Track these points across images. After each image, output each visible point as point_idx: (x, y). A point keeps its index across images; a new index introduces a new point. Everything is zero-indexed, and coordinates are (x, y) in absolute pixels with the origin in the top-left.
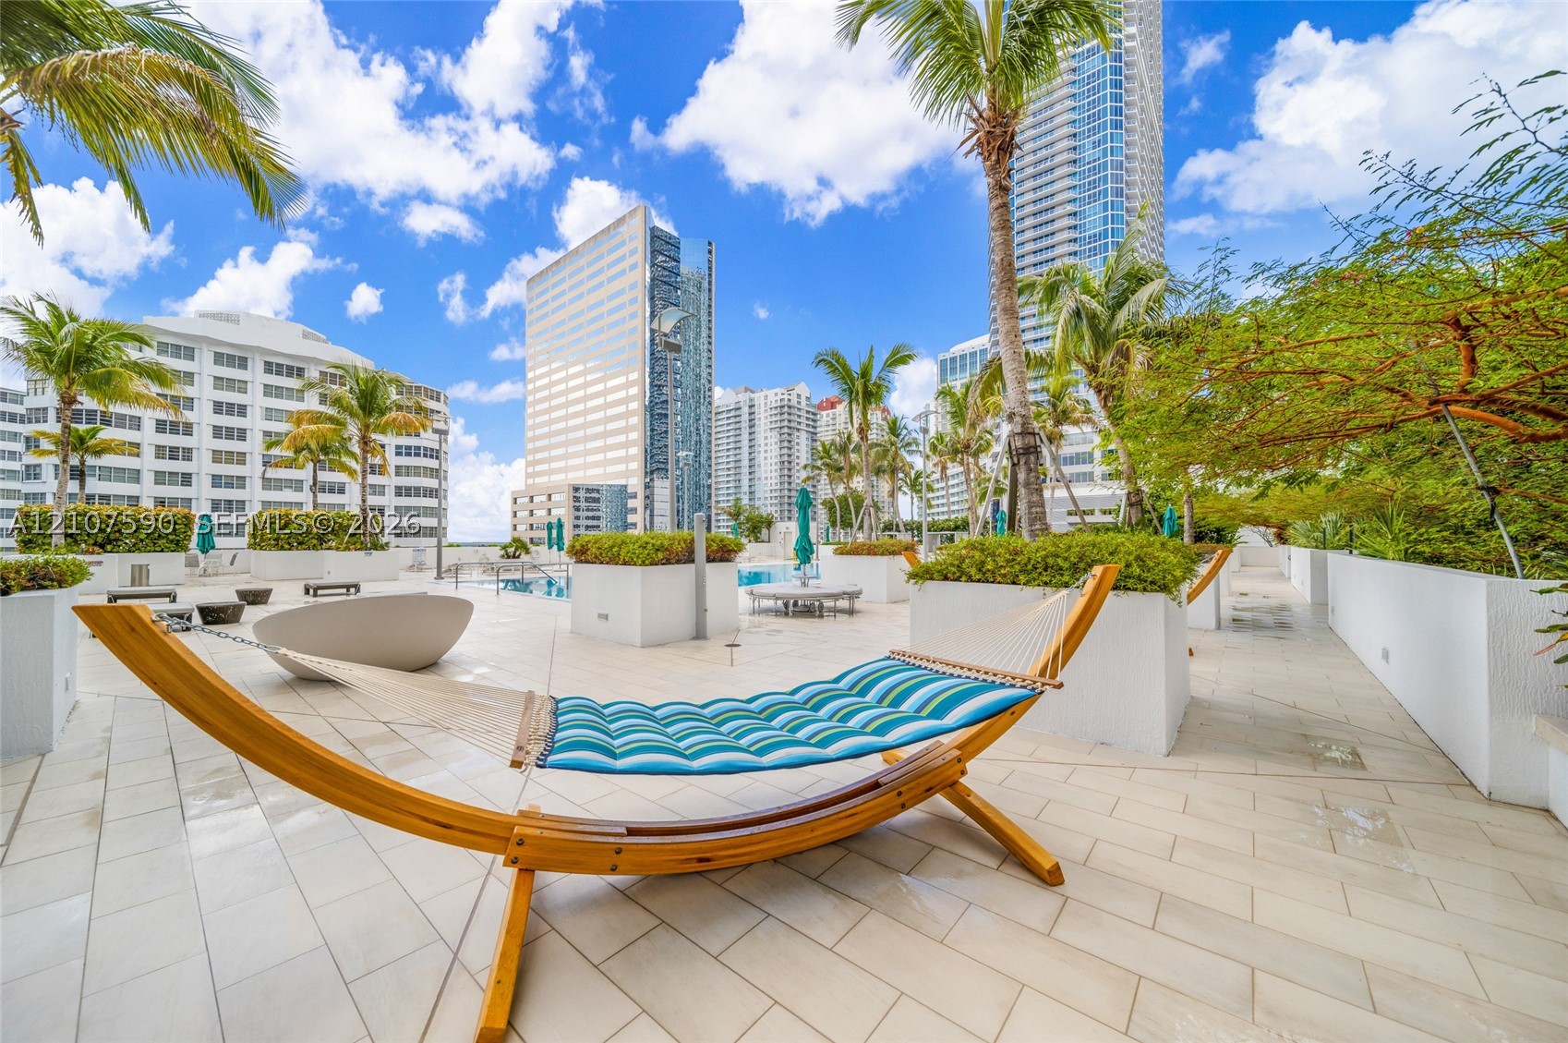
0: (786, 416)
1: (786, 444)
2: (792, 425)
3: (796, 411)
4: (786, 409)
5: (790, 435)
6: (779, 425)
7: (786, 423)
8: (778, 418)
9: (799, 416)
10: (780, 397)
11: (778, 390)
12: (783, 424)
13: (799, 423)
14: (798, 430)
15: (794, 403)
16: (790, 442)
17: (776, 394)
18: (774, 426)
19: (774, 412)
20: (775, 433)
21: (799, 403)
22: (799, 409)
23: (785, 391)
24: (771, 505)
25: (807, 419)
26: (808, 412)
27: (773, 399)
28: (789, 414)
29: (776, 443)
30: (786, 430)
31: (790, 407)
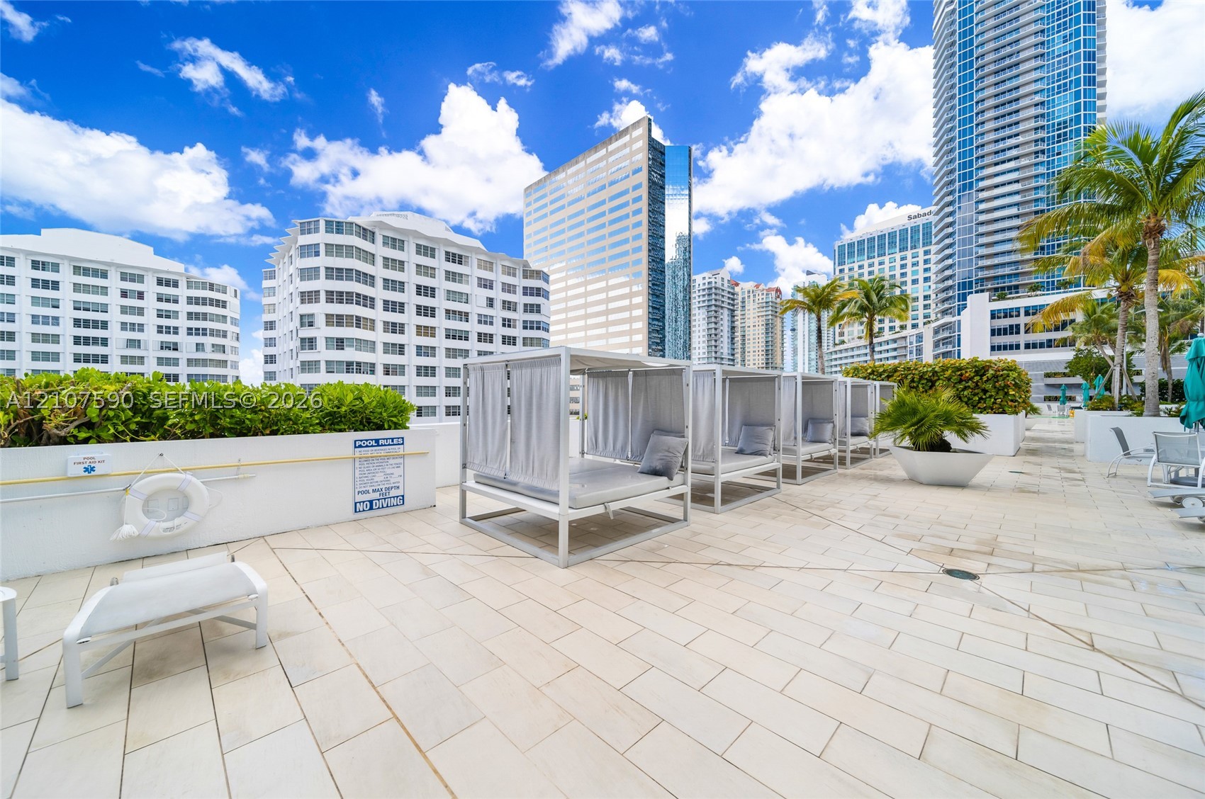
0: (713, 296)
1: (713, 320)
2: (718, 303)
3: (720, 292)
4: (714, 290)
5: (716, 312)
6: (706, 304)
7: (713, 302)
8: (706, 298)
9: (723, 296)
10: (707, 281)
11: (706, 274)
12: (710, 303)
13: (723, 302)
14: (722, 307)
15: (719, 285)
16: (716, 317)
17: (704, 278)
18: (701, 304)
19: (701, 293)
20: (704, 310)
21: (723, 285)
22: (723, 290)
23: (711, 276)
25: (729, 298)
26: (729, 292)
27: (701, 282)
28: (716, 294)
29: (704, 319)
30: (713, 308)
31: (716, 288)
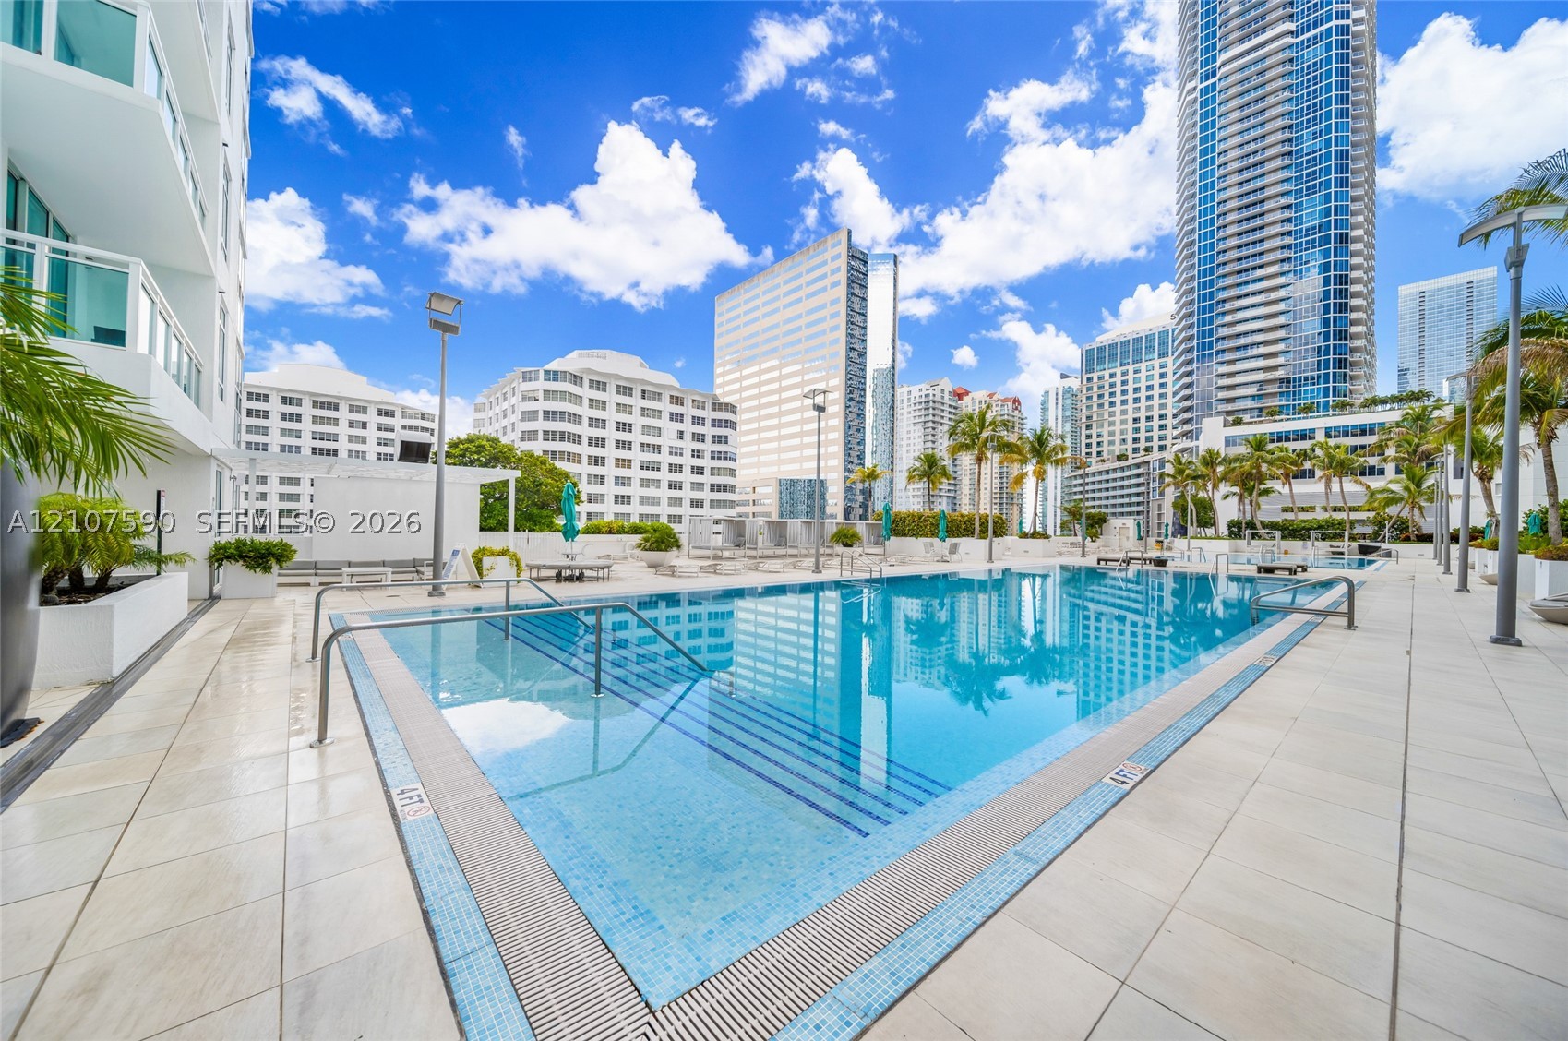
0: (931, 411)
1: (930, 438)
2: (936, 419)
3: (939, 406)
4: (931, 404)
5: (934, 429)
6: (923, 419)
7: (931, 418)
8: (923, 412)
9: (943, 410)
10: (924, 392)
11: (924, 386)
12: (927, 419)
13: (942, 417)
14: (941, 423)
15: (938, 398)
16: (933, 435)
17: (921, 390)
18: (917, 420)
19: (918, 407)
20: (920, 427)
21: (943, 397)
22: (943, 404)
23: (928, 387)
24: (913, 496)
25: (950, 413)
26: (950, 406)
27: (918, 394)
28: (934, 409)
29: (920, 437)
30: (931, 424)
31: (934, 402)
